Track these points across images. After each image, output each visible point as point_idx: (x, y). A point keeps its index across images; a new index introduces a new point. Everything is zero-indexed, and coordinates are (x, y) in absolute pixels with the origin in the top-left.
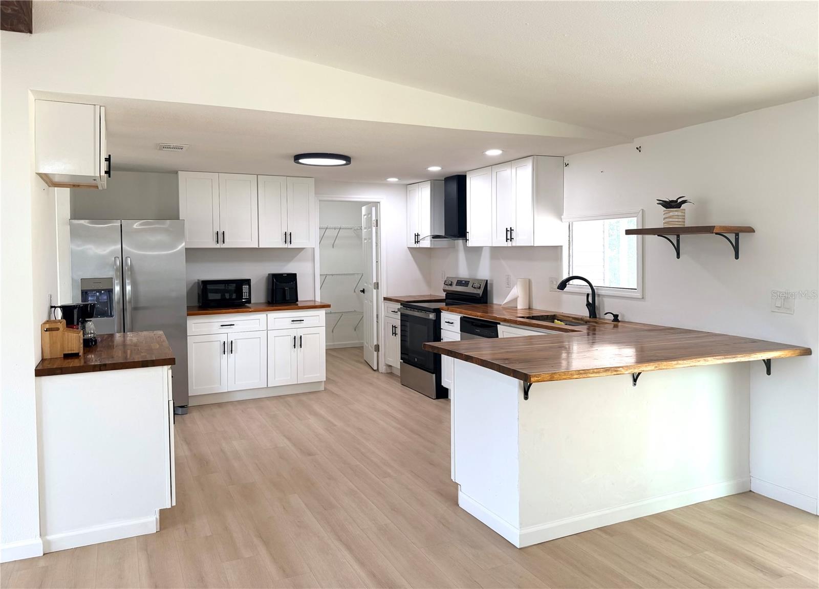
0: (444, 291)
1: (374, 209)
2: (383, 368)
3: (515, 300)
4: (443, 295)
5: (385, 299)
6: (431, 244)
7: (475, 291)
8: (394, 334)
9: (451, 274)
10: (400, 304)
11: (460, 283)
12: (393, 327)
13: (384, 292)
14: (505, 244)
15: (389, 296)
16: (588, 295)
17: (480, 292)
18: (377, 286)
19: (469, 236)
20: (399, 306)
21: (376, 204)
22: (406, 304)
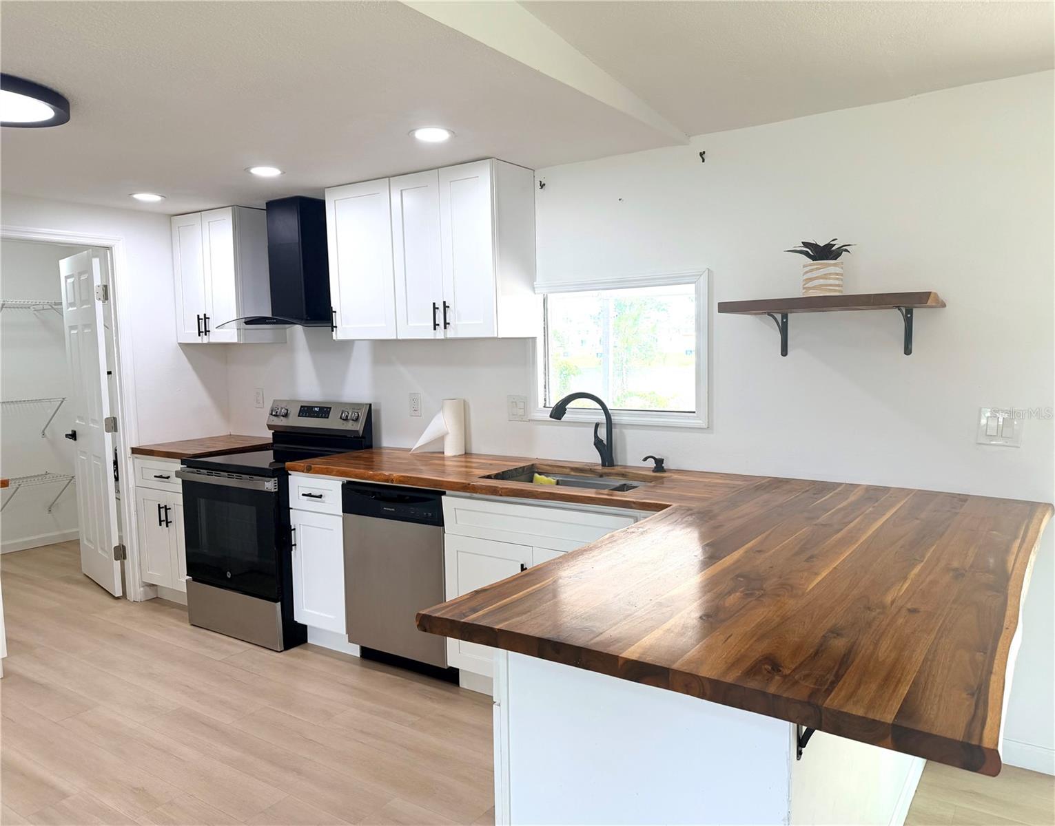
0: (270, 427)
1: (96, 262)
2: (136, 591)
3: (441, 439)
4: (268, 435)
5: (135, 451)
6: (239, 335)
7: (350, 426)
8: (164, 524)
9: (282, 394)
10: (180, 461)
11: (306, 411)
12: (160, 508)
13: (131, 436)
14: (429, 334)
15: (144, 443)
16: (597, 425)
17: (359, 427)
18: (112, 425)
19: (338, 319)
20: (177, 465)
21: (104, 251)
22: (192, 462)
